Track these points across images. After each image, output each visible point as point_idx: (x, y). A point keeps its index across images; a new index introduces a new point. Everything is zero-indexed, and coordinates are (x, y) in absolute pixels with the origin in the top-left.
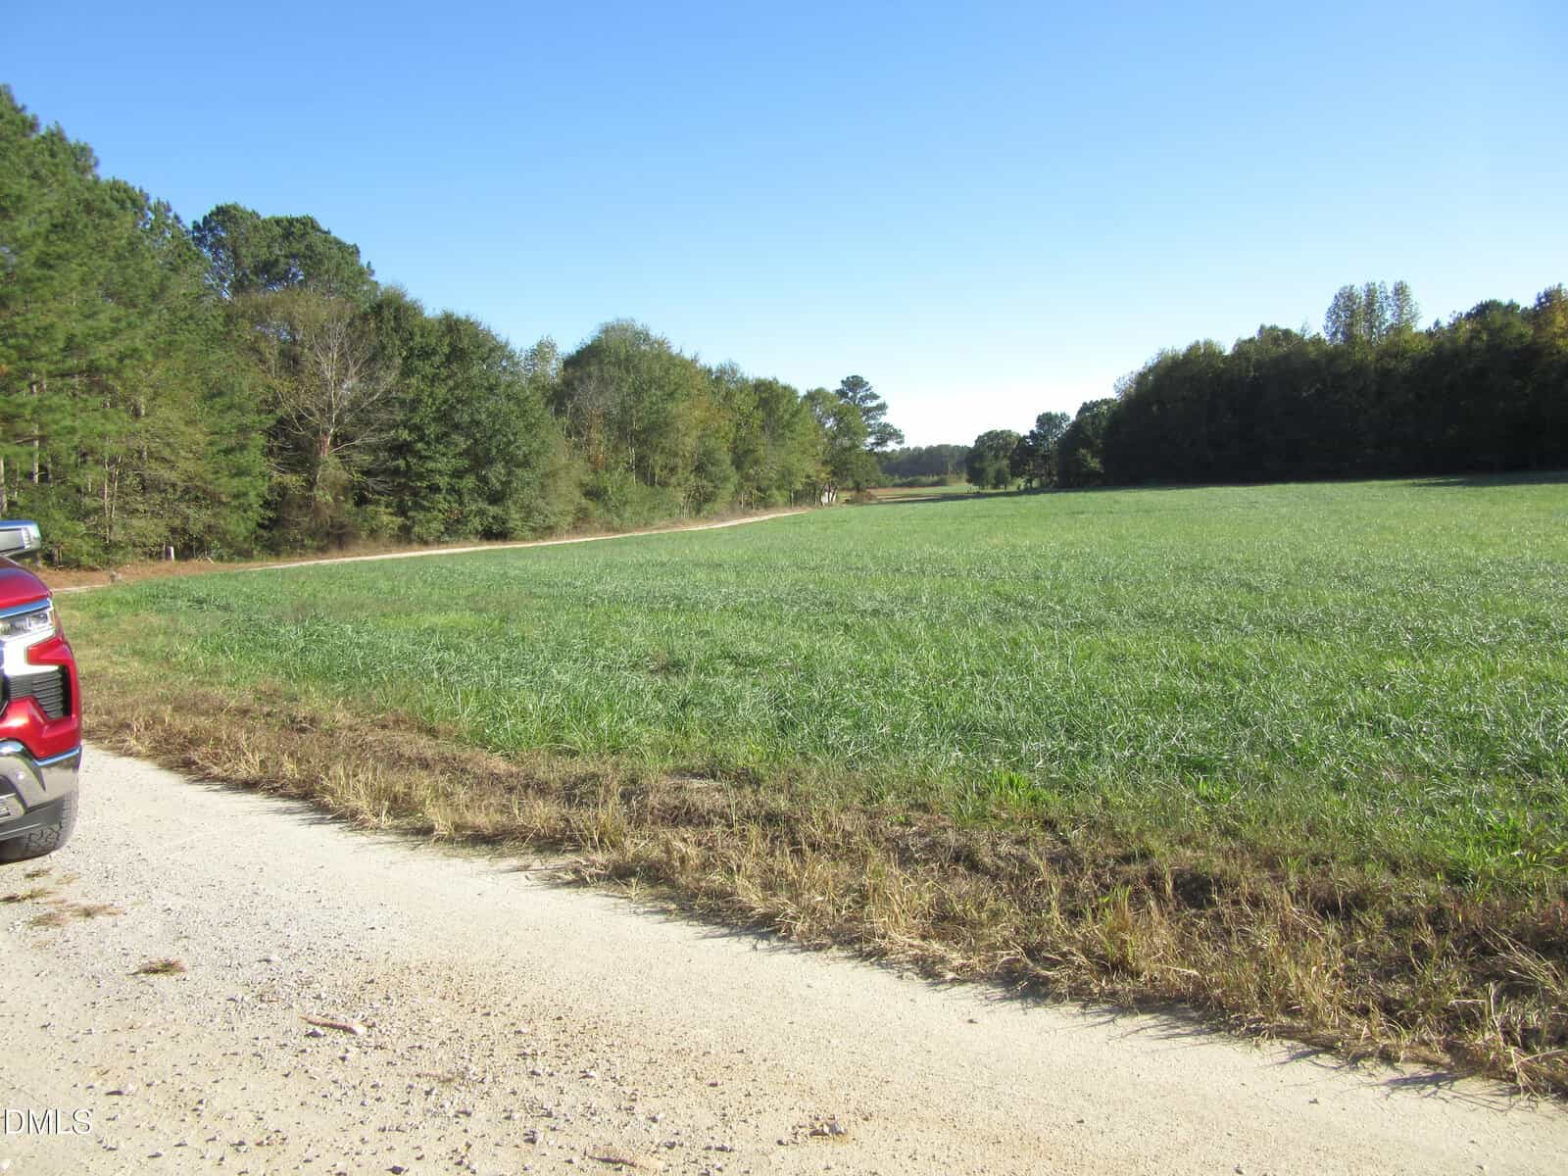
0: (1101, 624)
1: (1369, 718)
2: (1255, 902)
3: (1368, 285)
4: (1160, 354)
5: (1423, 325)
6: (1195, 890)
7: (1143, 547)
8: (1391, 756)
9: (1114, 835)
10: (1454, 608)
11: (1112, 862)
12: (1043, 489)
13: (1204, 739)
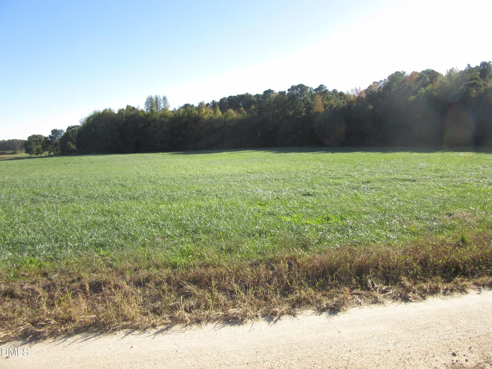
0: (72, 200)
1: (154, 223)
2: (116, 286)
3: (156, 96)
4: (95, 112)
5: (171, 109)
6: (97, 287)
7: (90, 174)
8: (159, 234)
9: (69, 274)
10: (179, 188)
11: (68, 284)
12: (55, 155)
13: (103, 236)
